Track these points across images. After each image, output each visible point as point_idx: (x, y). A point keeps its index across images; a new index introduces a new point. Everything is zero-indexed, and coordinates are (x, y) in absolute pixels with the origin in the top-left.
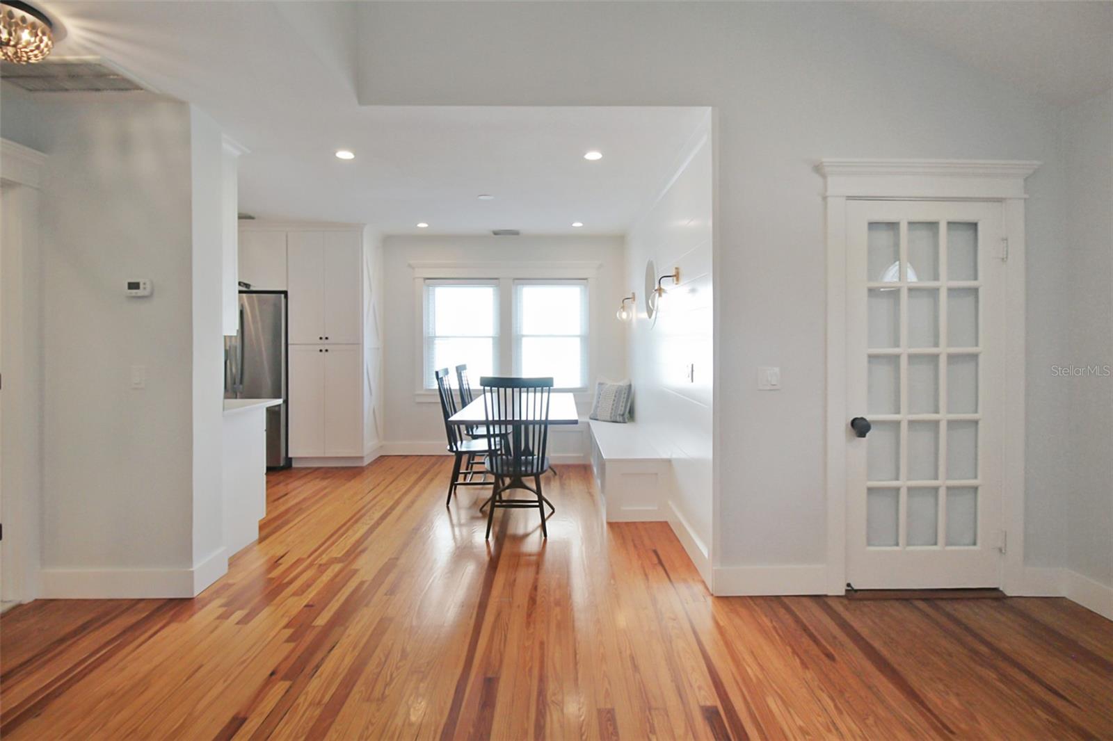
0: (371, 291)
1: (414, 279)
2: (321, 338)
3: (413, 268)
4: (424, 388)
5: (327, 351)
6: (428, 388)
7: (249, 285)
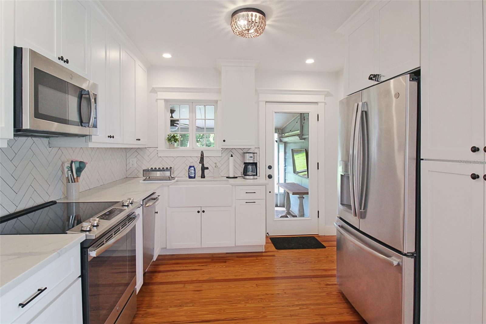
7: (378, 75)
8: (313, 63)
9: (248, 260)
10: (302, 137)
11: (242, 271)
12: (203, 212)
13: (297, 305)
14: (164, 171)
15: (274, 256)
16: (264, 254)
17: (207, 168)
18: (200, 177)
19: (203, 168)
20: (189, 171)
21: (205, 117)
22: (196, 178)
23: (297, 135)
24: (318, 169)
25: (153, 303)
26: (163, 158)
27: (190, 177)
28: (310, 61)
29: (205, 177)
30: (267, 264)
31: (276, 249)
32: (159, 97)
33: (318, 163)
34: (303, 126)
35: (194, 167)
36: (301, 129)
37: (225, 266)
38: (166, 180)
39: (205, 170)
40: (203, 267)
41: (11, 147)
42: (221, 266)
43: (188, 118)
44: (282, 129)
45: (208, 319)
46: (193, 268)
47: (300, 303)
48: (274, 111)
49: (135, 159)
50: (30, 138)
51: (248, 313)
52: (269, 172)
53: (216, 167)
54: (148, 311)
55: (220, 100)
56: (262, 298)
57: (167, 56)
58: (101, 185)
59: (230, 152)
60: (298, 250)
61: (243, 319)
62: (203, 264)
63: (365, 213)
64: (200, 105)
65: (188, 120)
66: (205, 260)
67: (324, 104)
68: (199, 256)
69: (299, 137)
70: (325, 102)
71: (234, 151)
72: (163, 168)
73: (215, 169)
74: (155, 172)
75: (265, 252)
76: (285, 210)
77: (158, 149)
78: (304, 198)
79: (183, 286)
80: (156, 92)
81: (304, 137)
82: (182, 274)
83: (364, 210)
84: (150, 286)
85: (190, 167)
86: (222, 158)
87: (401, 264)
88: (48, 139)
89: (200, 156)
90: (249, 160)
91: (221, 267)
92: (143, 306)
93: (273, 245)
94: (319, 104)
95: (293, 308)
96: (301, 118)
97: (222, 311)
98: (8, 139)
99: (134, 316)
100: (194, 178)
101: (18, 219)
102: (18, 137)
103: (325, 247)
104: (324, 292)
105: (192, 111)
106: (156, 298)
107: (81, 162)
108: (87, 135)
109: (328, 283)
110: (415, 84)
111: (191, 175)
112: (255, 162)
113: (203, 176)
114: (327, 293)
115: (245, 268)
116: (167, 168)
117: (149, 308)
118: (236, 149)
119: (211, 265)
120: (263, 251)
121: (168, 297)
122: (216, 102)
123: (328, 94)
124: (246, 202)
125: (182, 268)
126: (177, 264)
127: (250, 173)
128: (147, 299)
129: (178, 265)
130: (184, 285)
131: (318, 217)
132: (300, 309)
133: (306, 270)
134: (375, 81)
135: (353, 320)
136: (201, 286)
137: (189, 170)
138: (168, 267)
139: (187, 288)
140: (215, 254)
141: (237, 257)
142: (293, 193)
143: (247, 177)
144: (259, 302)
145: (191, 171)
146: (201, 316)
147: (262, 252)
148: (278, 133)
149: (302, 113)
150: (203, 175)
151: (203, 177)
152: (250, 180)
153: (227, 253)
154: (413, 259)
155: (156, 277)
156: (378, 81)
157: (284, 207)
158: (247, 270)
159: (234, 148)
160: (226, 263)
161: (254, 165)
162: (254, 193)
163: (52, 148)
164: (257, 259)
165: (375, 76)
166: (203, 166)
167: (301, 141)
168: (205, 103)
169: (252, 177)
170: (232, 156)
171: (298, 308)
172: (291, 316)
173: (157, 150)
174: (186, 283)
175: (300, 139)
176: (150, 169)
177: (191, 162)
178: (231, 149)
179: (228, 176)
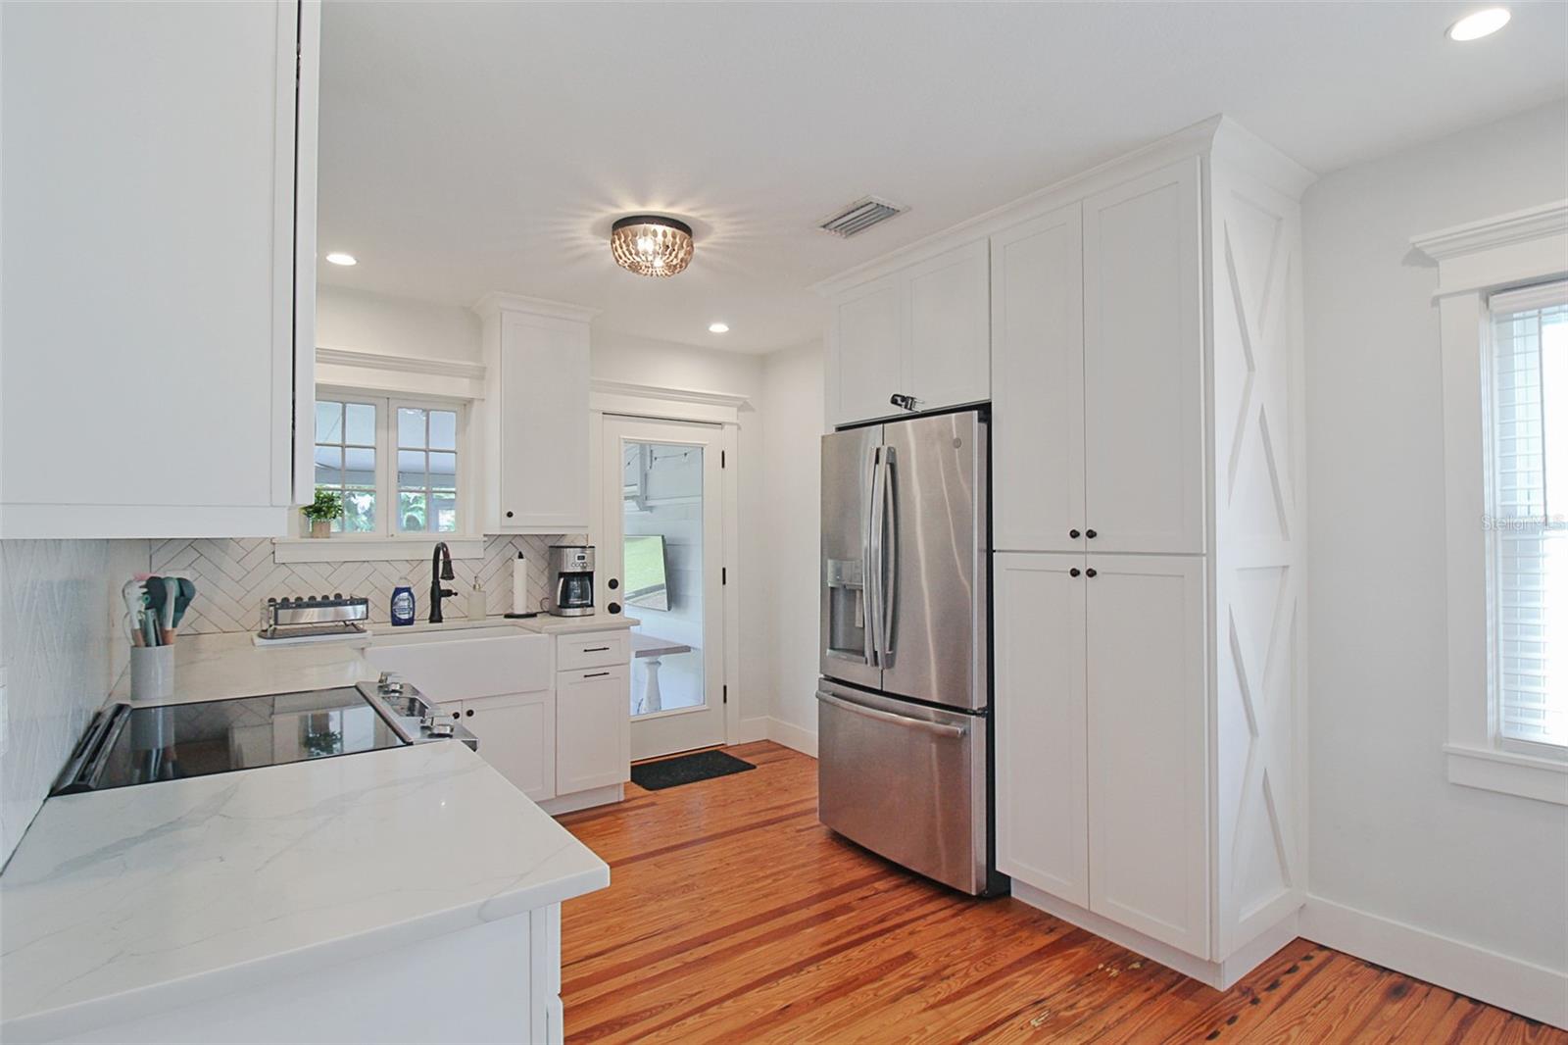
0: (1251, 367)
1: (1436, 301)
2: (1075, 534)
3: (1433, 263)
4: (1491, 731)
5: (1091, 573)
6: (1506, 733)
7: (912, 399)
8: (726, 332)
10: (644, 504)
12: (470, 713)
13: (767, 877)
15: (650, 805)
16: (627, 805)
17: (450, 594)
18: (429, 621)
19: (436, 593)
20: (393, 603)
21: (428, 444)
22: (414, 622)
23: (633, 498)
24: (724, 583)
26: (293, 567)
27: (396, 622)
28: (719, 328)
29: (441, 618)
31: (647, 789)
33: (724, 570)
34: (646, 475)
35: (408, 590)
36: (641, 482)
39: (442, 598)
43: (373, 444)
45: (596, 951)
47: (768, 872)
51: (678, 917)
52: (612, 596)
53: (477, 587)
55: (479, 400)
56: (686, 885)
57: (342, 259)
59: (512, 545)
61: (675, 928)
63: (893, 655)
64: (409, 408)
65: (373, 450)
67: (736, 427)
69: (638, 502)
70: (737, 424)
73: (474, 593)
75: (626, 801)
78: (660, 664)
81: (650, 503)
83: (890, 650)
85: (399, 591)
86: (486, 563)
87: (967, 732)
90: (572, 564)
94: (726, 427)
95: (760, 885)
96: (642, 455)
97: (617, 929)
100: (410, 621)
103: (754, 767)
104: (801, 844)
105: (387, 423)
109: (798, 827)
110: (984, 426)
111: (399, 616)
112: (588, 570)
113: (436, 616)
114: (808, 845)
115: (604, 842)
118: (534, 537)
120: (622, 799)
122: (467, 403)
123: (744, 407)
124: (586, 676)
127: (574, 601)
131: (725, 701)
132: (775, 881)
133: (742, 816)
134: (906, 407)
135: (874, 872)
137: (392, 599)
142: (637, 652)
143: (570, 612)
144: (683, 892)
145: (400, 603)
146: (577, 950)
147: (619, 803)
149: (645, 445)
150: (437, 612)
151: (436, 618)
152: (576, 618)
154: (984, 720)
156: (910, 409)
161: (586, 579)
162: (605, 649)
165: (904, 399)
166: (435, 586)
167: (642, 513)
168: (427, 404)
169: (578, 611)
170: (521, 556)
171: (769, 881)
172: (765, 896)
173: (273, 542)
175: (641, 510)
177: (401, 578)
178: (510, 538)
179: (508, 612)
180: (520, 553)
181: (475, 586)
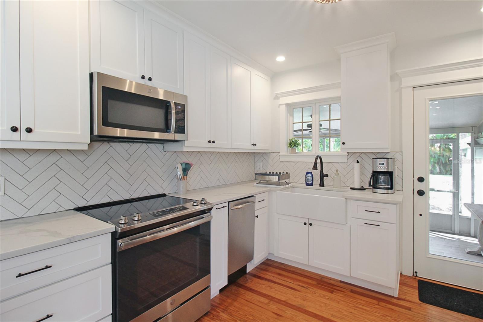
9: (363, 300)
11: (345, 313)
12: (311, 224)
14: (273, 175)
15: (409, 309)
16: (393, 301)
17: (327, 176)
18: (319, 186)
19: (322, 175)
20: (306, 178)
21: (330, 118)
22: (313, 185)
25: (230, 308)
26: (284, 163)
27: (307, 184)
29: (324, 185)
30: (389, 318)
31: (419, 299)
32: (280, 103)
35: (311, 173)
37: (327, 297)
38: (276, 185)
39: (324, 178)
40: (303, 288)
41: (127, 151)
42: (323, 294)
44: (478, 126)
46: (291, 285)
48: (428, 99)
49: (262, 163)
50: (144, 144)
52: (420, 186)
53: (337, 174)
54: (220, 314)
57: (281, 59)
58: (222, 185)
60: (460, 314)
62: (304, 285)
64: (323, 105)
66: (310, 281)
68: (307, 274)
71: (363, 156)
72: (273, 173)
74: (264, 176)
75: (398, 299)
76: (478, 243)
77: (281, 154)
79: (268, 302)
80: (278, 98)
82: (276, 289)
84: (240, 289)
85: (308, 173)
86: (347, 165)
88: (163, 145)
89: (314, 161)
91: (322, 296)
92: (221, 307)
93: (418, 292)
98: (88, 143)
99: (207, 313)
100: (312, 185)
101: (132, 204)
102: (134, 143)
105: (315, 112)
106: (235, 304)
107: (187, 164)
108: (182, 141)
111: (308, 182)
113: (322, 184)
115: (352, 310)
116: (277, 173)
117: (223, 312)
118: (366, 154)
119: (312, 290)
121: (246, 308)
122: (339, 98)
124: (366, 224)
125: (280, 282)
126: (279, 274)
127: (382, 186)
128: (229, 301)
129: (279, 277)
130: (270, 302)
136: (284, 311)
137: (306, 176)
138: (269, 275)
139: (269, 306)
140: (325, 278)
141: (352, 291)
143: (378, 191)
145: (308, 177)
148: (472, 133)
152: (381, 195)
153: (341, 282)
155: (251, 282)
157: (476, 238)
158: (354, 314)
159: (364, 153)
160: (332, 293)
161: (388, 175)
162: (378, 212)
163: (166, 152)
164: (378, 305)
166: (322, 173)
168: (330, 102)
169: (385, 191)
170: (358, 162)
173: (279, 155)
174: (272, 301)
176: (268, 173)
177: (308, 169)
178: (359, 154)
179: (352, 186)
180: (357, 161)
181: (336, 174)
